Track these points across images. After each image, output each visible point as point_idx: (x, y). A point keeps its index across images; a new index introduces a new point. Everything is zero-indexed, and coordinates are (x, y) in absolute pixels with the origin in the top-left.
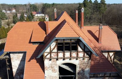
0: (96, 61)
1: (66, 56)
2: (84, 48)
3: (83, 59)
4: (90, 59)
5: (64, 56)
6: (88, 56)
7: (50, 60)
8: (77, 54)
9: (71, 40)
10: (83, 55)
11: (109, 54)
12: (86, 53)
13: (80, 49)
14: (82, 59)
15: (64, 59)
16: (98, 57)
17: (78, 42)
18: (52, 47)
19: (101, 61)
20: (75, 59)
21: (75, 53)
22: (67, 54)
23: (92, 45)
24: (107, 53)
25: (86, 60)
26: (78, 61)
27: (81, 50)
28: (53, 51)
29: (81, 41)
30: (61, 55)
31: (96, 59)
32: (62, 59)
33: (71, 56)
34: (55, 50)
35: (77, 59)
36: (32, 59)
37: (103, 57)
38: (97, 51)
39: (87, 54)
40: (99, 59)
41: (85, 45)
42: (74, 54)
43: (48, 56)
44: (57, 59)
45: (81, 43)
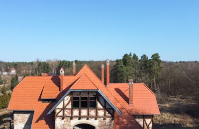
0: (123, 125)
1: (82, 115)
2: (105, 105)
3: (104, 119)
4: (112, 119)
5: (80, 114)
6: (109, 115)
7: (63, 119)
8: (97, 113)
9: (89, 93)
10: (103, 113)
11: (144, 121)
12: (108, 111)
13: (99, 106)
14: (102, 118)
15: (79, 119)
16: (125, 120)
17: (97, 96)
18: (66, 102)
19: (129, 125)
20: (94, 119)
21: (94, 110)
22: (84, 112)
23: (119, 105)
24: (142, 120)
25: (108, 120)
26: (97, 121)
27: (101, 107)
28: (67, 107)
29: (101, 96)
30: (76, 112)
31: (122, 122)
32: (77, 118)
33: (88, 115)
34: (70, 106)
35: (96, 119)
36: (41, 120)
37: (132, 121)
38: (124, 113)
39: (109, 113)
40: (126, 123)
41: (105, 101)
42: (93, 113)
43: (61, 114)
44: (71, 118)
45: (101, 98)
